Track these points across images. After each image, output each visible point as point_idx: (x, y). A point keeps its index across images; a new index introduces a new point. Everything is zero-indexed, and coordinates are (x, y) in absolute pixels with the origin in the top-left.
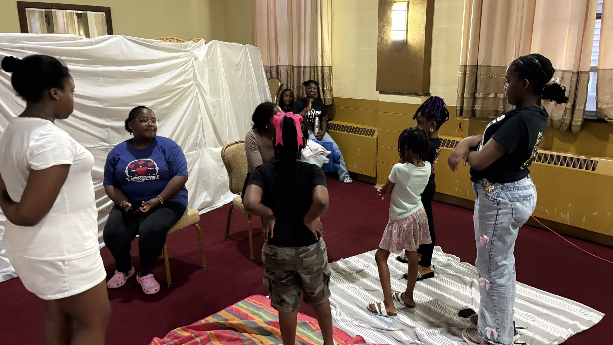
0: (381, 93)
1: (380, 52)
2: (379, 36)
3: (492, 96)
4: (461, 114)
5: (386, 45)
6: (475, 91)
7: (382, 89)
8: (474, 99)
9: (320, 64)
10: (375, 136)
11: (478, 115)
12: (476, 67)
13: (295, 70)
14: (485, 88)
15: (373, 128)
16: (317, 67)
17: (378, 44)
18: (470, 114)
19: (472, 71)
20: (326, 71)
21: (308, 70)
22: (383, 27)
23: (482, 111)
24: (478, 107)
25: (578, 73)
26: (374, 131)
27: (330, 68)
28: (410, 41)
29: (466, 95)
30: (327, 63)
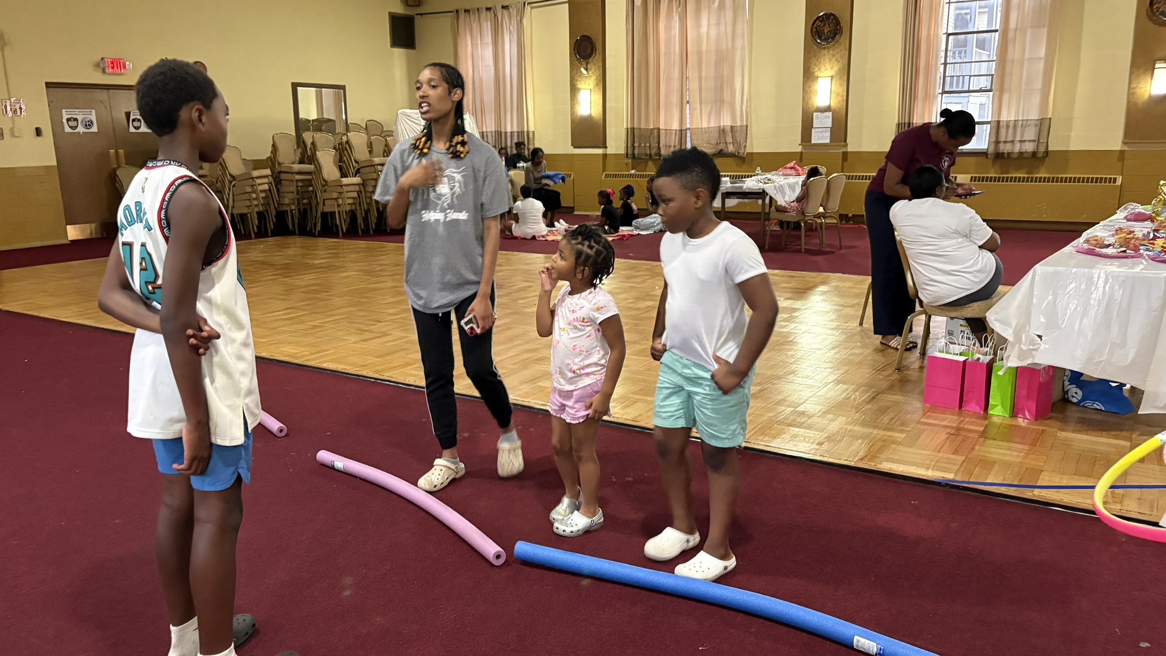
0: (575, 148)
1: (573, 121)
2: (571, 110)
3: (643, 145)
4: (627, 157)
5: (577, 116)
6: (634, 143)
7: (575, 146)
8: (634, 147)
9: (526, 129)
10: (572, 178)
11: (636, 156)
12: (633, 129)
13: (503, 135)
14: (639, 141)
15: (569, 173)
16: (524, 132)
17: (571, 116)
18: (632, 156)
19: (631, 132)
20: (531, 135)
21: (516, 134)
22: (574, 104)
23: (638, 154)
24: (636, 152)
25: (681, 130)
26: (571, 175)
27: (534, 132)
28: (593, 114)
29: (629, 145)
30: (532, 129)
